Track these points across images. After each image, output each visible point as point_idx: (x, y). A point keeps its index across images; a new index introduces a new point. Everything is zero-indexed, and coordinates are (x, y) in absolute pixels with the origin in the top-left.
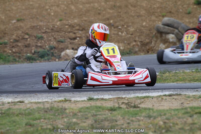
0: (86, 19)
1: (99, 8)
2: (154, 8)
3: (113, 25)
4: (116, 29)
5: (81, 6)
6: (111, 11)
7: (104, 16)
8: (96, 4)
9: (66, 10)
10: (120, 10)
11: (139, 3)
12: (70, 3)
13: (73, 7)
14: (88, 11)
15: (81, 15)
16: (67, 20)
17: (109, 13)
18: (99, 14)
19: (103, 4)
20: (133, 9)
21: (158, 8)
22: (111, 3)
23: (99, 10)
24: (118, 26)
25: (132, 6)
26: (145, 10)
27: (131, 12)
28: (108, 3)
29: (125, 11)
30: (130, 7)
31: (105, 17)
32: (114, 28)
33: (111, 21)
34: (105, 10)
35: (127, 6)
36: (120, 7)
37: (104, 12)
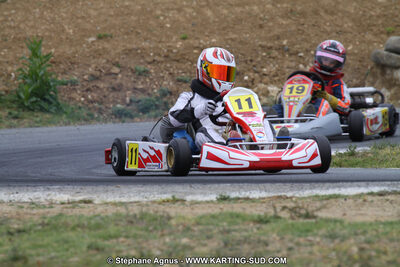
0: (234, 36)
1: (262, 15)
2: (371, 16)
3: (288, 50)
4: (293, 58)
5: (225, 12)
6: (284, 22)
7: (270, 31)
8: (255, 8)
9: (195, 18)
10: (302, 20)
11: (341, 7)
12: (204, 3)
13: (209, 13)
14: (238, 21)
15: (224, 29)
16: (197, 38)
17: (281, 25)
18: (261, 26)
19: (269, 6)
20: (328, 17)
21: (378, 17)
22: (285, 5)
23: (261, 19)
24: (298, 53)
25: (326, 11)
26: (353, 20)
27: (325, 24)
28: (279, 6)
29: (313, 22)
30: (322, 14)
31: (272, 34)
32: (291, 55)
33: (285, 42)
34: (272, 19)
35: (316, 13)
36: (303, 14)
37: (271, 24)
